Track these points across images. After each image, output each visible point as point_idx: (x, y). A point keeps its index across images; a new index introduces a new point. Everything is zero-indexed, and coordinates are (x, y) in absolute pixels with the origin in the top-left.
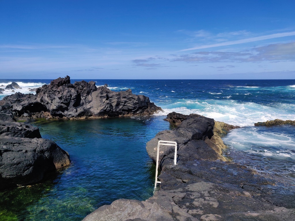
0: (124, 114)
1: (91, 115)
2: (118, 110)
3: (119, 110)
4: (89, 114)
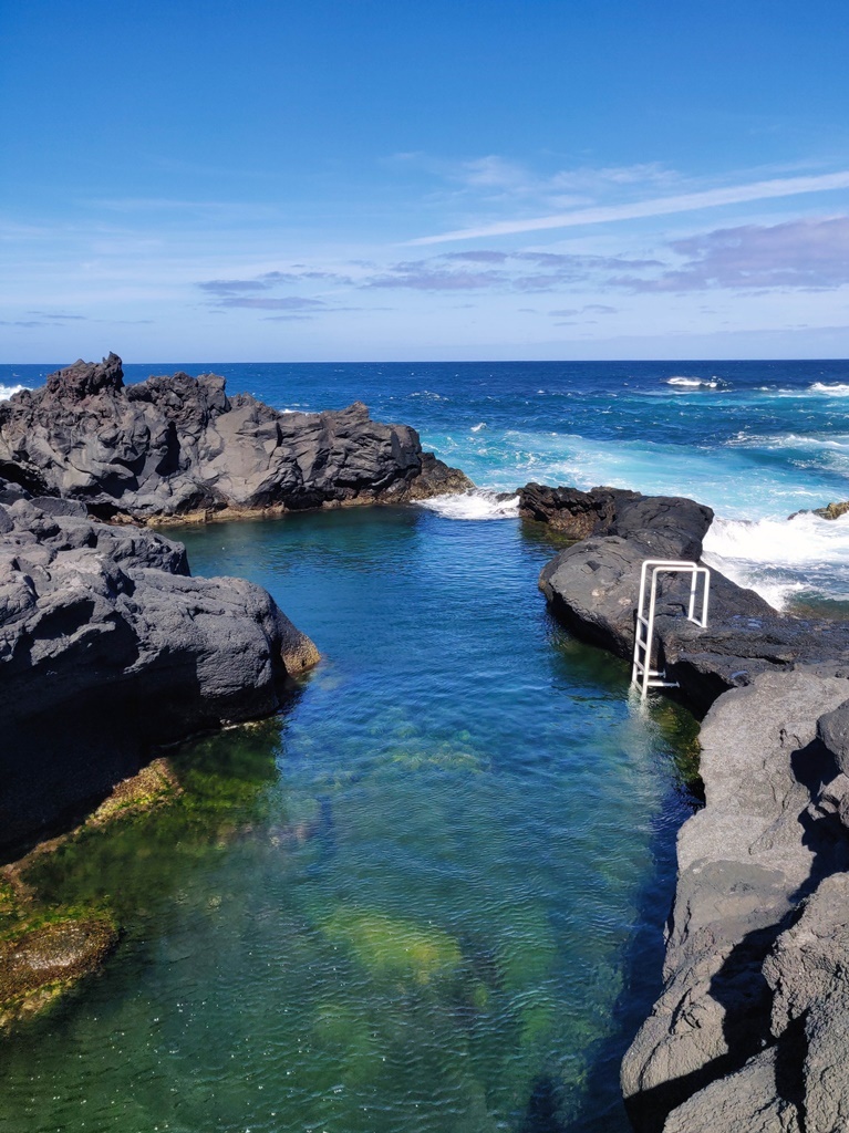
0: (341, 498)
1: (222, 506)
2: (320, 482)
3: (326, 483)
4: (216, 501)
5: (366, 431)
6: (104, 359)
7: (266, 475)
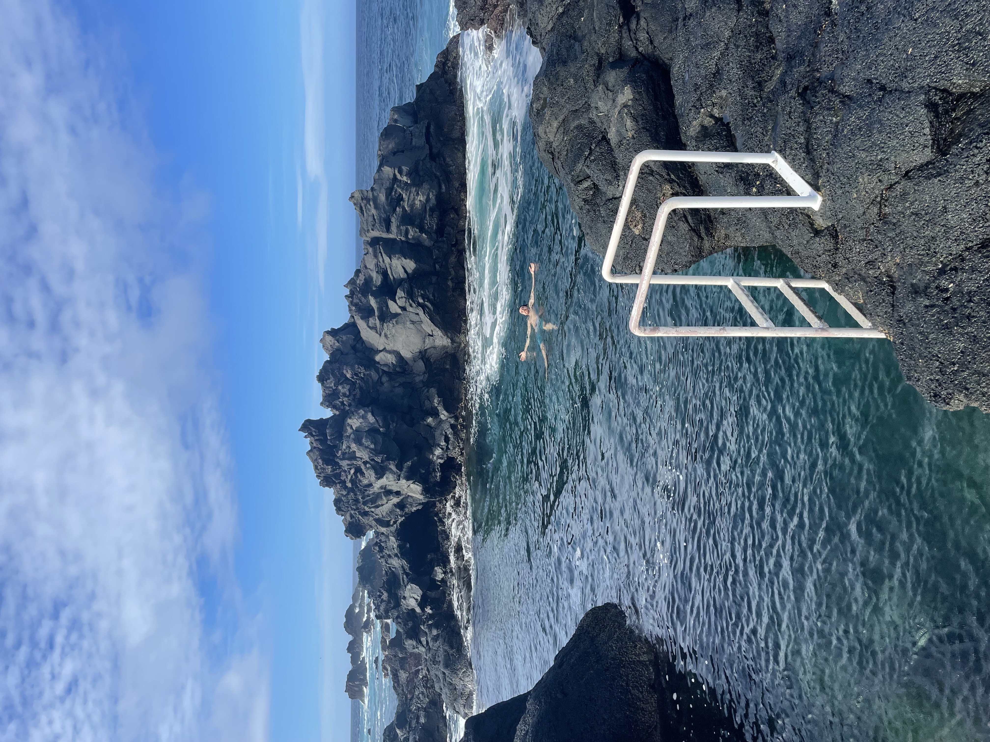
5: (382, 198)
6: (306, 437)
7: (425, 319)
